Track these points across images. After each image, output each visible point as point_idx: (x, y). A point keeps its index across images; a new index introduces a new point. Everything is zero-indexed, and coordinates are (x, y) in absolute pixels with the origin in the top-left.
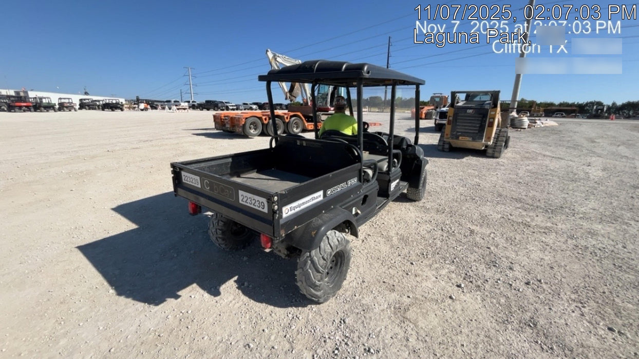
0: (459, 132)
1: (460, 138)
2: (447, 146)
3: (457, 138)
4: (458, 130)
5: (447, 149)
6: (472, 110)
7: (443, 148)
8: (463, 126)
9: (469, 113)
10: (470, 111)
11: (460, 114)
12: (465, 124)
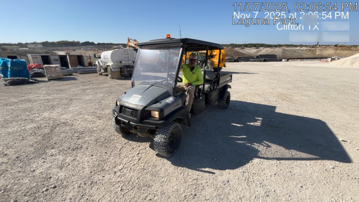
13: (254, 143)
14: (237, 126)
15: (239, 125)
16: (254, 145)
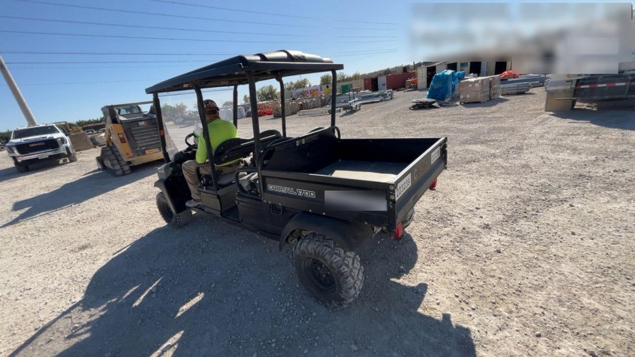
0: (143, 147)
1: (147, 152)
2: (126, 168)
3: (144, 153)
4: (140, 145)
5: (128, 170)
6: (144, 122)
7: (123, 171)
8: (142, 139)
9: (142, 126)
10: (142, 123)
11: (133, 129)
12: (144, 137)
13: (105, 311)
14: (187, 302)
15: (185, 307)
16: (103, 310)
